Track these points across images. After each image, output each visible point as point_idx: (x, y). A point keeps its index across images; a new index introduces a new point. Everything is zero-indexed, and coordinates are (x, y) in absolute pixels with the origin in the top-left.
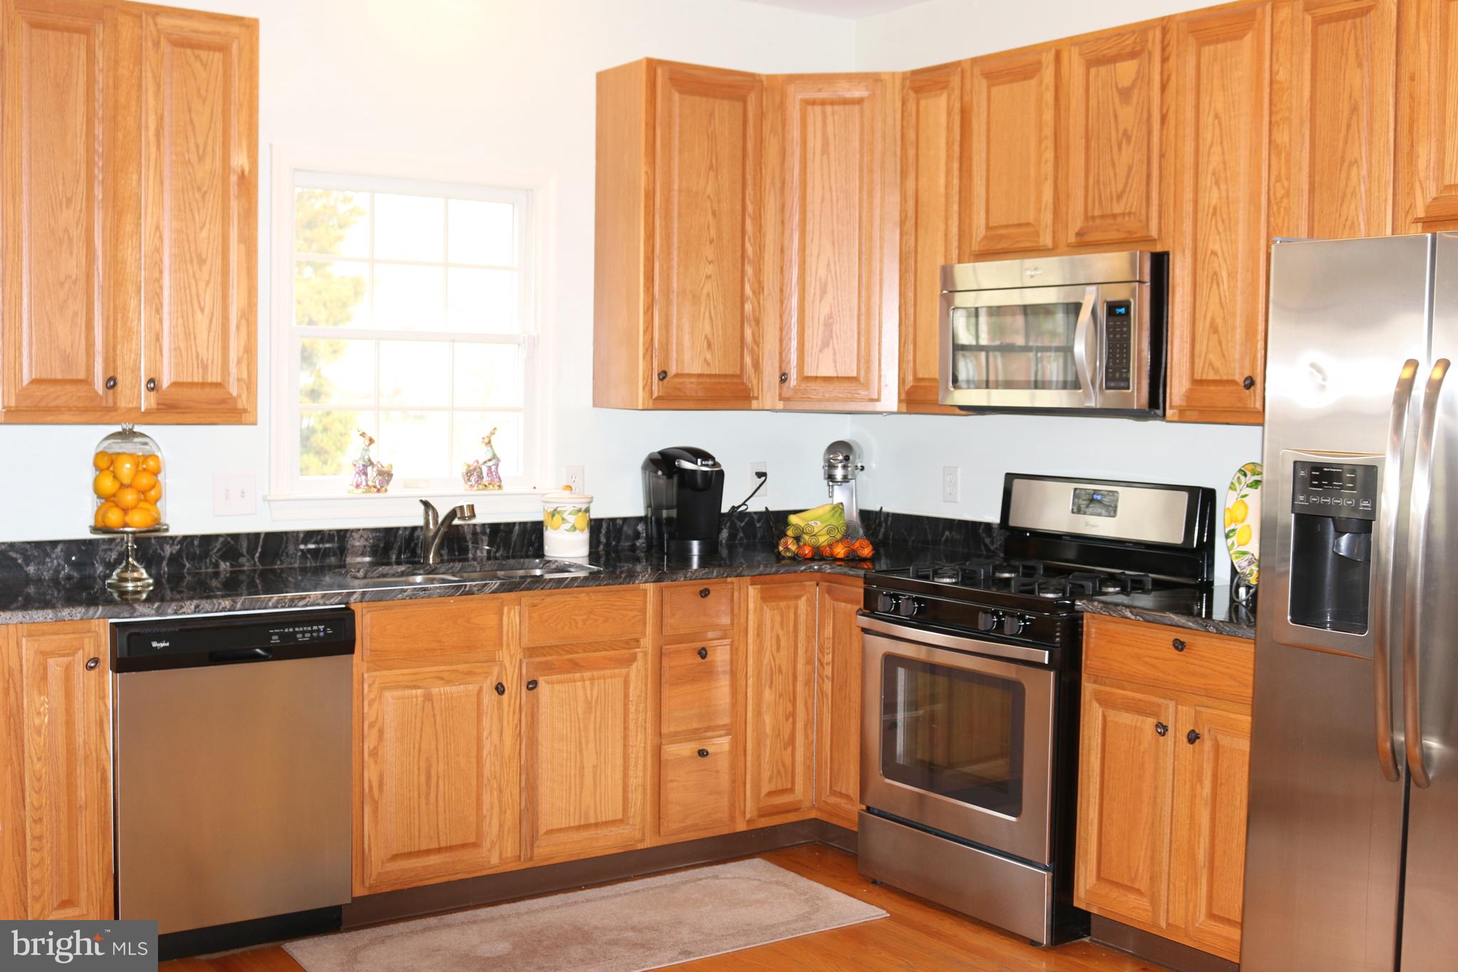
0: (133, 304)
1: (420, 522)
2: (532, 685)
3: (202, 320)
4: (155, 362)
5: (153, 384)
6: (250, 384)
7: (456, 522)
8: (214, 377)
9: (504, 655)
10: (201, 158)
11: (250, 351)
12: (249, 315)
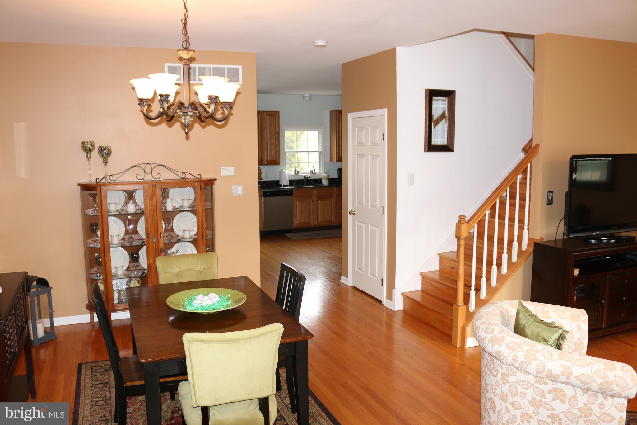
0: (264, 150)
1: (303, 179)
2: (317, 201)
3: (273, 152)
4: (267, 158)
5: (267, 160)
6: (279, 160)
7: (308, 179)
8: (275, 159)
9: (313, 197)
10: (272, 130)
11: (279, 156)
12: (279, 151)
